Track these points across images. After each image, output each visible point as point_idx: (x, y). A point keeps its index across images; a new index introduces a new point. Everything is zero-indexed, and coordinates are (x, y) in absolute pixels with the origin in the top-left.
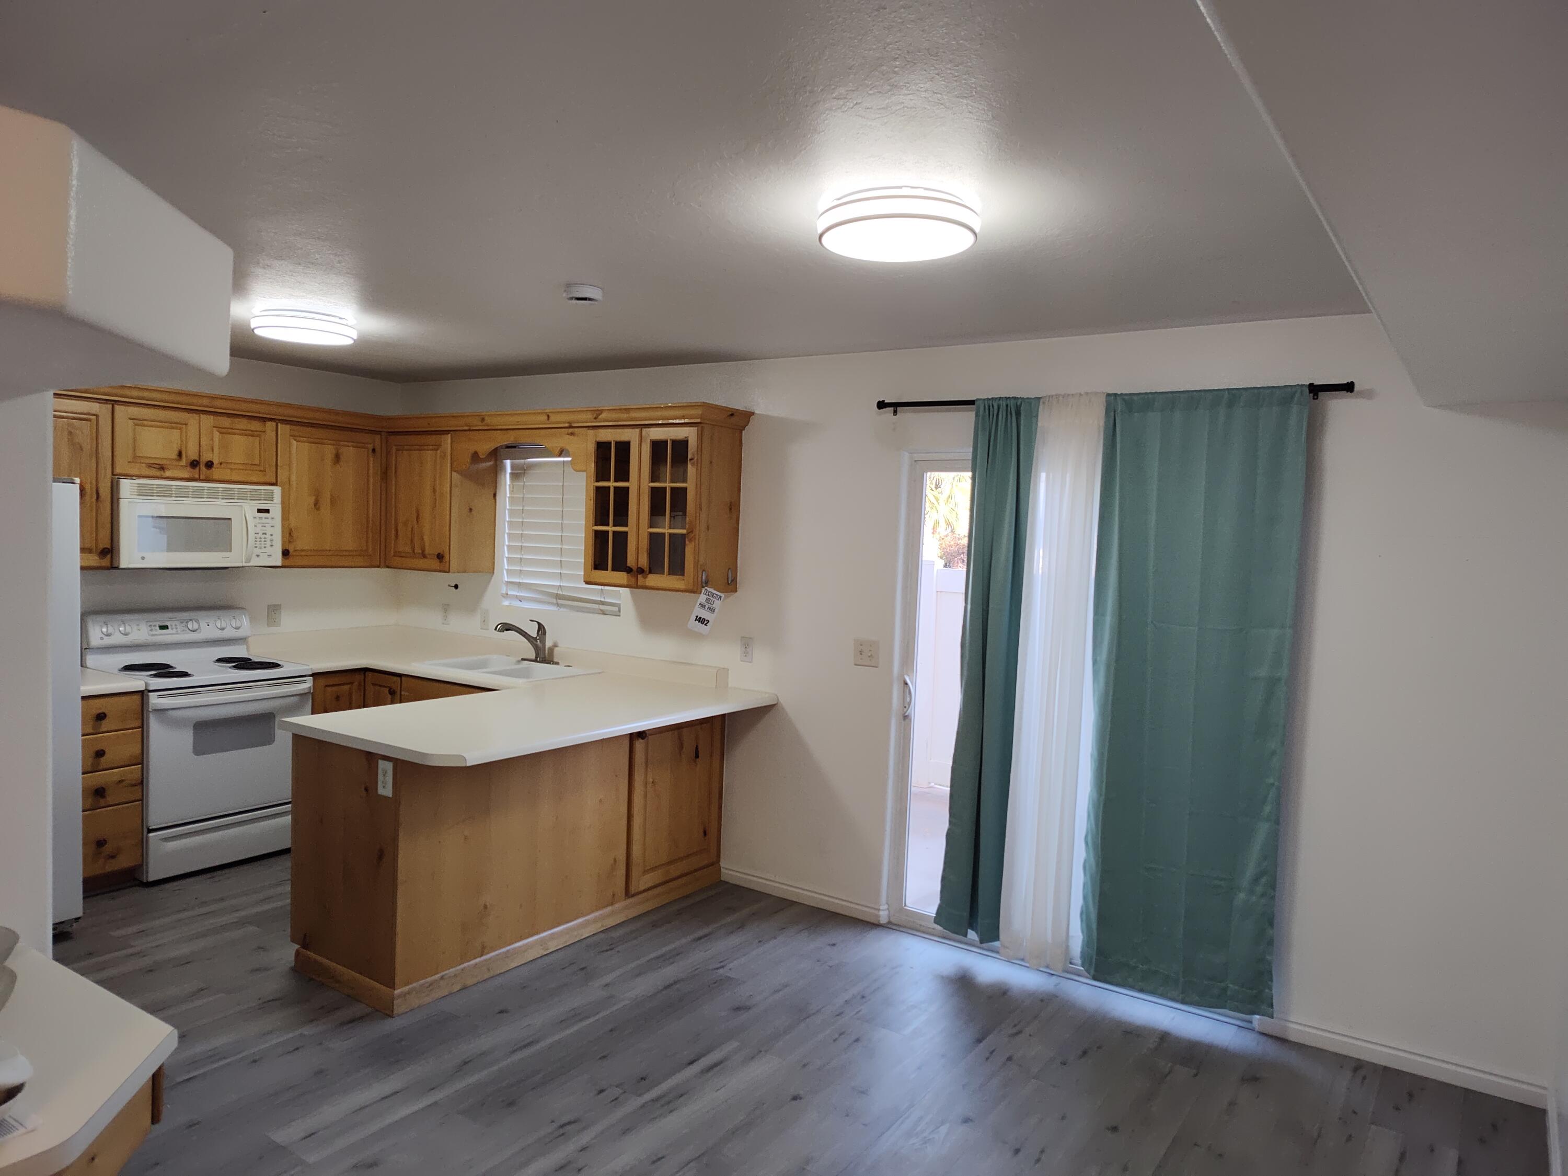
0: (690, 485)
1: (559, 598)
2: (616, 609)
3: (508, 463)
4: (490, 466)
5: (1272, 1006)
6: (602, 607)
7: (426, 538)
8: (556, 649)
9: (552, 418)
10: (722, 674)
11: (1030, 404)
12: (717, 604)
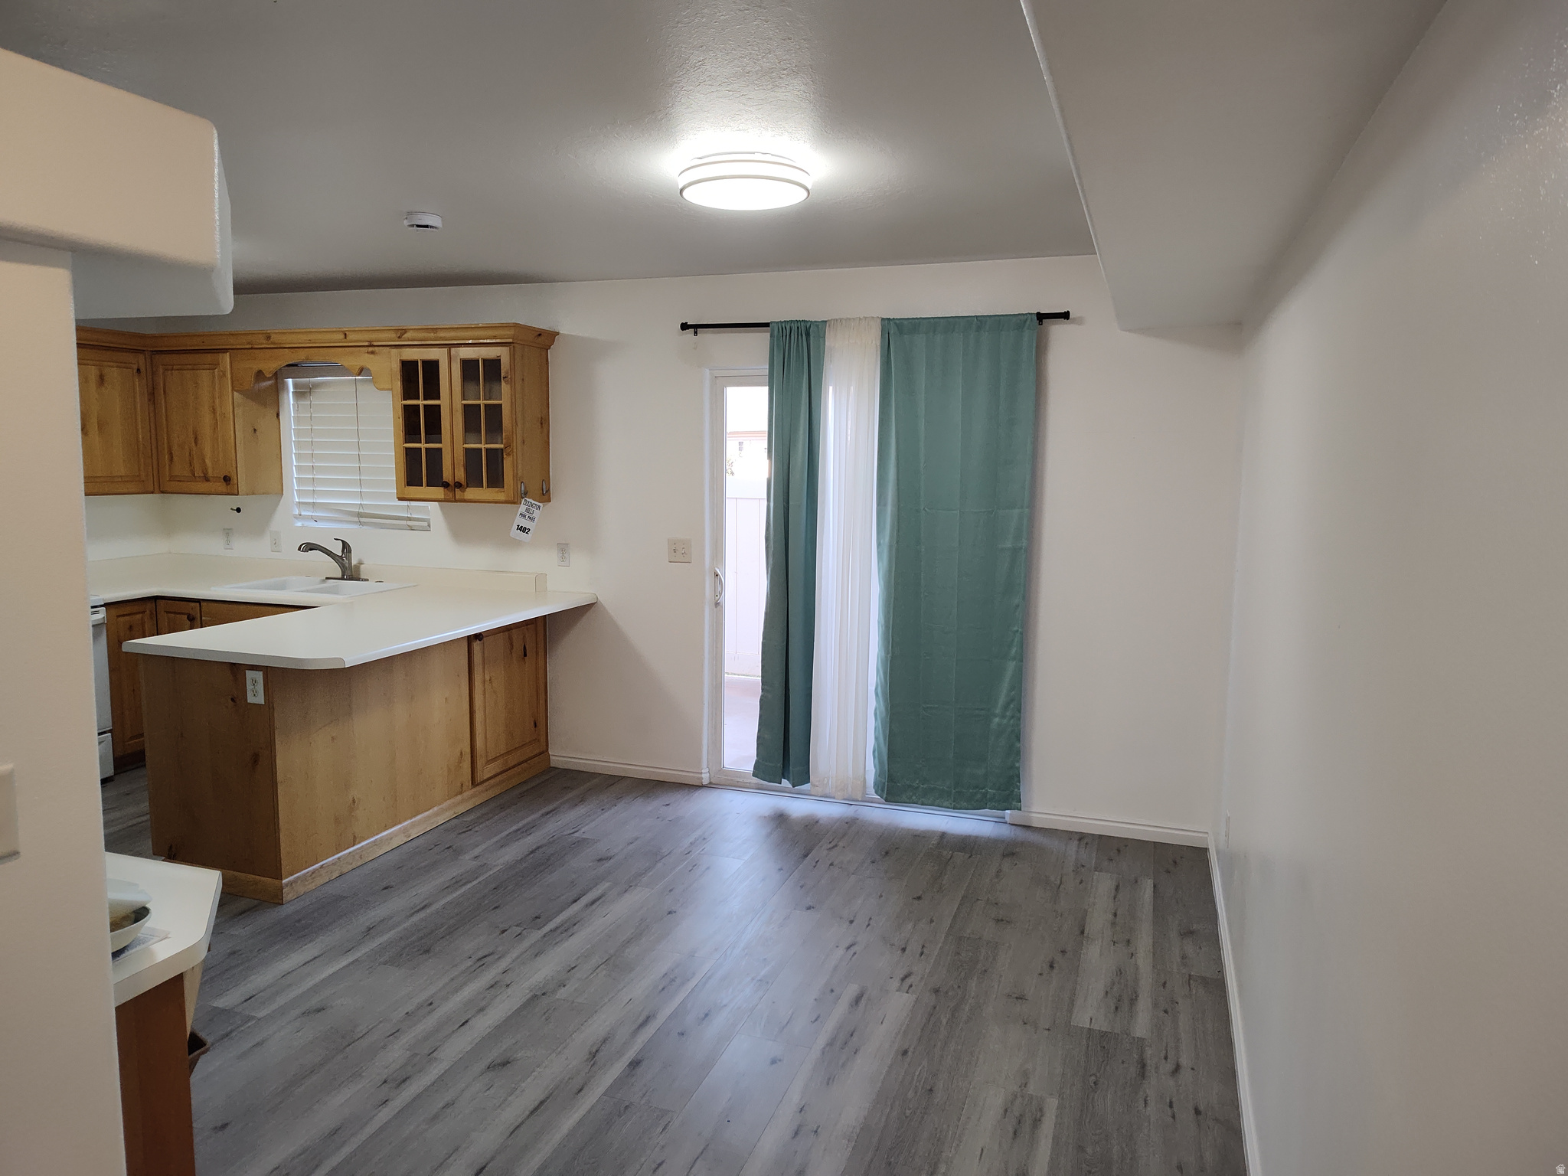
0: (505, 402)
1: (361, 517)
2: (426, 524)
3: (290, 381)
4: (271, 386)
5: (1020, 802)
6: (409, 523)
7: (208, 462)
8: (362, 566)
9: (351, 337)
10: (540, 580)
11: (818, 326)
12: (536, 513)
